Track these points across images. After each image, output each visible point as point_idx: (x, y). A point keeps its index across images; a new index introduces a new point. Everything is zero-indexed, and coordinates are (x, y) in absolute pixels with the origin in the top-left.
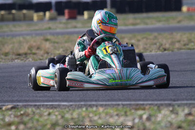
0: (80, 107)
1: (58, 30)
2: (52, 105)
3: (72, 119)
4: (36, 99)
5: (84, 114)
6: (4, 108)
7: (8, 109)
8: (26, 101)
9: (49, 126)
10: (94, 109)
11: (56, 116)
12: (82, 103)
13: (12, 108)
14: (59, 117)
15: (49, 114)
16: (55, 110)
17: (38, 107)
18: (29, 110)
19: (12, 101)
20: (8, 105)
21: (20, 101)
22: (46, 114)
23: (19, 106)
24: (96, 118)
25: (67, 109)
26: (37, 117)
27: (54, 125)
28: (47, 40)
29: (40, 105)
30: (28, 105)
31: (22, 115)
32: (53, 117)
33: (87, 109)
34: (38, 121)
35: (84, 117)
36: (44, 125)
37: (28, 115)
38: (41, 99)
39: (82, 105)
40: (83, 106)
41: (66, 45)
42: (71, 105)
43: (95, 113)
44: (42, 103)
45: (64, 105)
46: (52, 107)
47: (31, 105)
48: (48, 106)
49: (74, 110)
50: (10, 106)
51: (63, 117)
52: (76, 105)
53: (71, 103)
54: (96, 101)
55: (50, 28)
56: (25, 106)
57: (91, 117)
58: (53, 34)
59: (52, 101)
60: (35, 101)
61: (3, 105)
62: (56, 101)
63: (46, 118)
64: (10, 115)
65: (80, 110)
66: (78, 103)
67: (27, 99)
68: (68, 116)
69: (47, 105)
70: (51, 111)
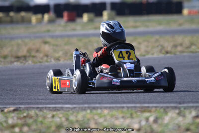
0: (84, 109)
1: (57, 33)
2: (55, 107)
3: (77, 121)
4: (38, 101)
5: (88, 116)
6: (6, 110)
7: (10, 112)
8: (28, 103)
9: (53, 128)
10: (99, 111)
11: (60, 118)
12: (86, 106)
13: (14, 110)
14: (63, 119)
15: (53, 116)
16: (58, 112)
17: (41, 109)
18: (32, 113)
19: (14, 104)
20: (10, 107)
21: (21, 104)
22: (50, 116)
23: (21, 109)
24: (101, 120)
25: (71, 112)
26: (40, 119)
27: (59, 127)
28: (46, 43)
29: (43, 108)
30: (30, 108)
31: (25, 117)
32: (57, 120)
33: (91, 112)
34: (42, 123)
35: (89, 120)
36: (49, 128)
37: (31, 117)
38: (43, 101)
39: (85, 107)
40: (86, 109)
41: (66, 48)
42: (75, 108)
43: (100, 116)
44: (45, 106)
45: (67, 108)
46: (56, 109)
47: (33, 108)
48: (51, 109)
49: (78, 113)
50: (12, 109)
51: (67, 119)
52: (79, 108)
53: (74, 106)
54: (99, 103)
55: (48, 31)
56: (27, 109)
57: (96, 120)
58: (52, 37)
59: (55, 103)
60: (38, 103)
61: (5, 108)
62: (59, 103)
63: (50, 120)
64: (13, 118)
65: (84, 113)
66: (81, 106)
67: (29, 101)
68: (72, 118)
69: (50, 107)
70: (54, 113)
